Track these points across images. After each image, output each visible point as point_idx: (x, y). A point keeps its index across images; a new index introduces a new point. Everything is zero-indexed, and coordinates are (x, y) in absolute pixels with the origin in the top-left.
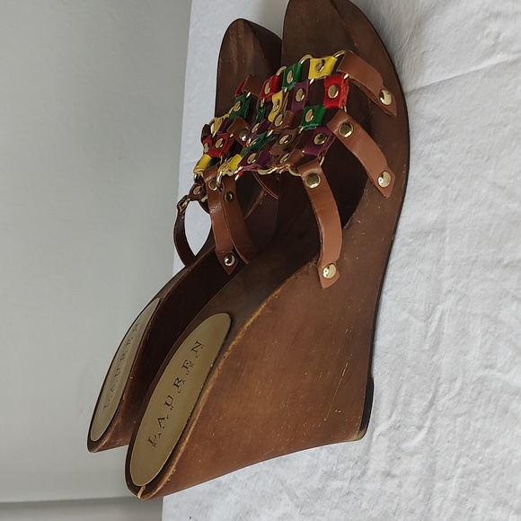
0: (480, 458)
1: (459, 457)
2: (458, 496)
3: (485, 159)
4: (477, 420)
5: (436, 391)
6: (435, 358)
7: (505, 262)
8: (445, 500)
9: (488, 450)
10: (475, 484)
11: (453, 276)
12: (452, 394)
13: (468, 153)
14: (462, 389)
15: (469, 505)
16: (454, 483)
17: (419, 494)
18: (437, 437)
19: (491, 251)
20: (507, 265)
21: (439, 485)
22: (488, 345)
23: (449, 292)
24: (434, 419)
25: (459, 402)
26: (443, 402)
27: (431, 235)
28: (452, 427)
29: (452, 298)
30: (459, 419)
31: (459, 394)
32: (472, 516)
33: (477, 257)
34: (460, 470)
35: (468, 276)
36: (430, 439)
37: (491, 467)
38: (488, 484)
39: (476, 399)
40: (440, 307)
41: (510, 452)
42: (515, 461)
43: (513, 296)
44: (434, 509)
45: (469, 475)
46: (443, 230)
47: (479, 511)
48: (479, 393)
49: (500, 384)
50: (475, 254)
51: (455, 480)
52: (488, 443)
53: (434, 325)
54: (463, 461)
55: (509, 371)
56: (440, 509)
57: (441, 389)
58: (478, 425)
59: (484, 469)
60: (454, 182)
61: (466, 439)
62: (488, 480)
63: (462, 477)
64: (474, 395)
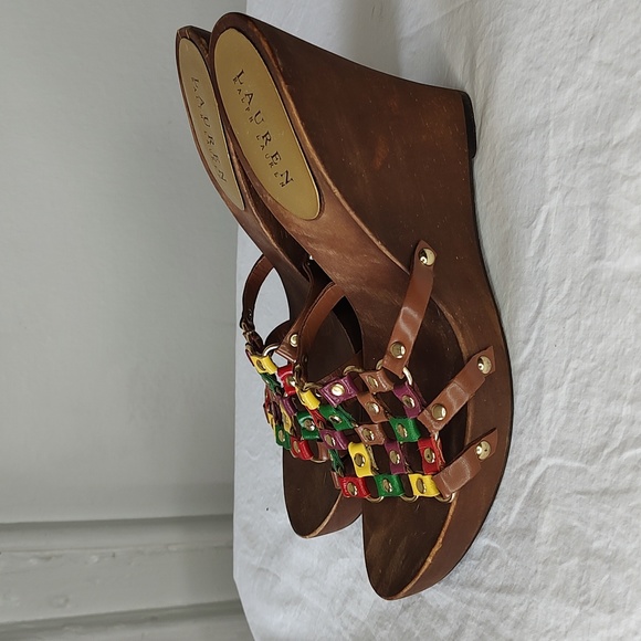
0: (592, 357)
1: (569, 362)
2: (569, 402)
3: (590, 38)
4: (588, 317)
5: (543, 297)
6: (542, 262)
7: (614, 143)
8: (555, 409)
9: (601, 346)
10: (588, 385)
11: (558, 171)
12: (561, 297)
13: (571, 35)
14: (571, 289)
15: (581, 408)
16: (564, 390)
17: (527, 412)
18: (545, 345)
19: (599, 134)
20: (616, 145)
21: (548, 396)
22: (597, 236)
23: (556, 188)
24: (542, 328)
25: (568, 303)
26: (549, 309)
27: (533, 133)
28: (560, 332)
29: (558, 194)
30: (568, 322)
31: (568, 295)
32: (584, 419)
33: (584, 145)
34: (570, 376)
35: (575, 166)
36: (538, 351)
37: (603, 363)
38: (601, 381)
39: (586, 296)
40: (545, 208)
41: (623, 342)
42: (628, 350)
43: (624, 176)
44: (544, 423)
45: (580, 377)
46: (547, 123)
47: (592, 411)
48: (589, 289)
49: (611, 274)
50: (582, 142)
51: (565, 386)
52: (601, 338)
53: (539, 227)
54: (573, 365)
55: (619, 256)
56: (550, 421)
57: (548, 295)
58: (589, 323)
59: (596, 367)
60: (557, 69)
61: (577, 340)
62: (601, 376)
63: (573, 381)
64: (584, 292)
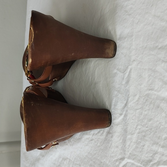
0: (146, 126)
1: (137, 126)
2: (137, 141)
3: (151, 5)
4: (146, 111)
5: (128, 100)
6: (127, 88)
7: (159, 47)
8: (131, 142)
9: (150, 123)
10: (144, 136)
11: (136, 54)
12: (134, 101)
13: (143, 4)
14: (139, 99)
15: (141, 144)
16: (135, 136)
17: (120, 140)
18: (128, 118)
19: (153, 43)
20: (160, 48)
21: (129, 137)
22: (150, 81)
23: (134, 60)
24: (127, 111)
25: (137, 104)
26: (130, 104)
27: (127, 38)
28: (134, 114)
29: (135, 63)
30: (138, 111)
31: (137, 101)
32: (143, 148)
33: (147, 46)
34: (138, 131)
35: (143, 54)
36: (125, 119)
37: (151, 129)
38: (150, 136)
39: (145, 103)
40: (130, 67)
41: (160, 123)
42: (162, 127)
43: (163, 60)
44: (127, 146)
45: (142, 132)
46: (132, 36)
47: (146, 147)
48: (147, 100)
49: (156, 96)
50: (146, 45)
51: (135, 134)
52: (150, 120)
53: (127, 74)
54: (139, 127)
55: (160, 91)
56: (129, 146)
57: (130, 99)
58: (146, 113)
59: (148, 130)
60: (137, 16)
61: (141, 118)
62: (150, 134)
63: (139, 133)
64: (144, 101)
